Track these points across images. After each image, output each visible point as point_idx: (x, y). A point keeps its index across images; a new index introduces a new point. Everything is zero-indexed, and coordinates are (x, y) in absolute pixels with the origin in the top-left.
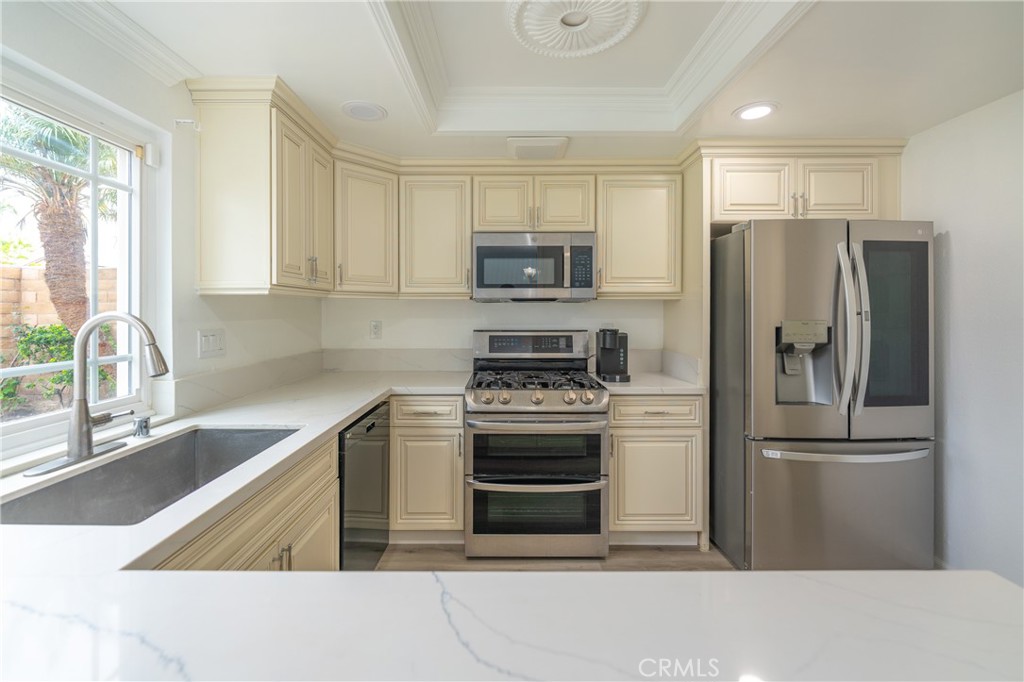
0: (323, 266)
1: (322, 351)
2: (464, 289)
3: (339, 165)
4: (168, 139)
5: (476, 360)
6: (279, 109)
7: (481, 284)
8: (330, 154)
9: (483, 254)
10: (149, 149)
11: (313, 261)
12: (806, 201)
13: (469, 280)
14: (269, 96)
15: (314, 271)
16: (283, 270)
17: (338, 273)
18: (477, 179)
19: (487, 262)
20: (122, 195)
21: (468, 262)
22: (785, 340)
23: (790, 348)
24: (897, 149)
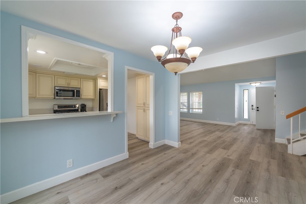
2: (53, 97)
5: (54, 110)
9: (59, 90)
13: (54, 95)
18: (56, 76)
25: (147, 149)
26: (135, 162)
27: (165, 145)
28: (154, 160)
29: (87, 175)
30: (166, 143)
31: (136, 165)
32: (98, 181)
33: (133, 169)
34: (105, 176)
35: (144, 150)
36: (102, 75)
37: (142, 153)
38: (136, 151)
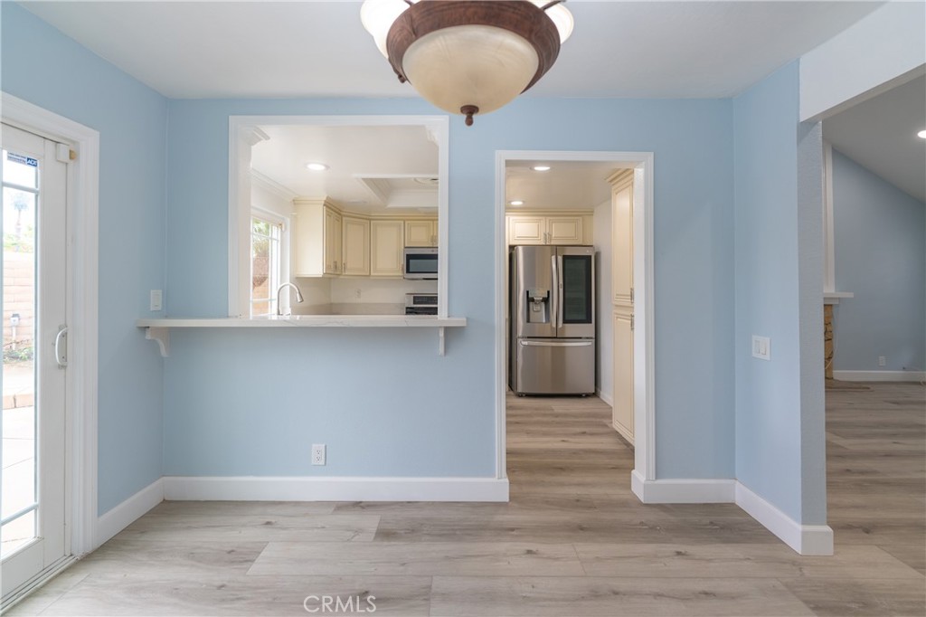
0: (339, 265)
1: (331, 304)
2: (401, 274)
3: (344, 219)
4: (288, 220)
5: (407, 308)
6: (327, 207)
7: (408, 271)
8: (340, 214)
9: (409, 257)
10: (283, 226)
11: (335, 262)
12: (550, 235)
13: (403, 269)
14: (323, 202)
15: (336, 267)
16: (328, 267)
17: (344, 267)
18: (407, 222)
19: (411, 261)
20: (275, 242)
21: (403, 261)
22: (530, 296)
23: (533, 300)
24: (591, 213)
25: (617, 494)
26: (513, 530)
27: (731, 508)
28: (598, 559)
29: (358, 505)
30: (739, 502)
31: (503, 546)
32: (357, 537)
33: (478, 556)
34: (385, 534)
35: (596, 493)
36: (510, 202)
37: (578, 503)
38: (562, 484)
